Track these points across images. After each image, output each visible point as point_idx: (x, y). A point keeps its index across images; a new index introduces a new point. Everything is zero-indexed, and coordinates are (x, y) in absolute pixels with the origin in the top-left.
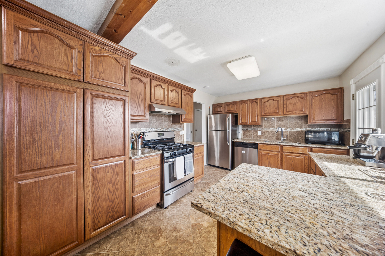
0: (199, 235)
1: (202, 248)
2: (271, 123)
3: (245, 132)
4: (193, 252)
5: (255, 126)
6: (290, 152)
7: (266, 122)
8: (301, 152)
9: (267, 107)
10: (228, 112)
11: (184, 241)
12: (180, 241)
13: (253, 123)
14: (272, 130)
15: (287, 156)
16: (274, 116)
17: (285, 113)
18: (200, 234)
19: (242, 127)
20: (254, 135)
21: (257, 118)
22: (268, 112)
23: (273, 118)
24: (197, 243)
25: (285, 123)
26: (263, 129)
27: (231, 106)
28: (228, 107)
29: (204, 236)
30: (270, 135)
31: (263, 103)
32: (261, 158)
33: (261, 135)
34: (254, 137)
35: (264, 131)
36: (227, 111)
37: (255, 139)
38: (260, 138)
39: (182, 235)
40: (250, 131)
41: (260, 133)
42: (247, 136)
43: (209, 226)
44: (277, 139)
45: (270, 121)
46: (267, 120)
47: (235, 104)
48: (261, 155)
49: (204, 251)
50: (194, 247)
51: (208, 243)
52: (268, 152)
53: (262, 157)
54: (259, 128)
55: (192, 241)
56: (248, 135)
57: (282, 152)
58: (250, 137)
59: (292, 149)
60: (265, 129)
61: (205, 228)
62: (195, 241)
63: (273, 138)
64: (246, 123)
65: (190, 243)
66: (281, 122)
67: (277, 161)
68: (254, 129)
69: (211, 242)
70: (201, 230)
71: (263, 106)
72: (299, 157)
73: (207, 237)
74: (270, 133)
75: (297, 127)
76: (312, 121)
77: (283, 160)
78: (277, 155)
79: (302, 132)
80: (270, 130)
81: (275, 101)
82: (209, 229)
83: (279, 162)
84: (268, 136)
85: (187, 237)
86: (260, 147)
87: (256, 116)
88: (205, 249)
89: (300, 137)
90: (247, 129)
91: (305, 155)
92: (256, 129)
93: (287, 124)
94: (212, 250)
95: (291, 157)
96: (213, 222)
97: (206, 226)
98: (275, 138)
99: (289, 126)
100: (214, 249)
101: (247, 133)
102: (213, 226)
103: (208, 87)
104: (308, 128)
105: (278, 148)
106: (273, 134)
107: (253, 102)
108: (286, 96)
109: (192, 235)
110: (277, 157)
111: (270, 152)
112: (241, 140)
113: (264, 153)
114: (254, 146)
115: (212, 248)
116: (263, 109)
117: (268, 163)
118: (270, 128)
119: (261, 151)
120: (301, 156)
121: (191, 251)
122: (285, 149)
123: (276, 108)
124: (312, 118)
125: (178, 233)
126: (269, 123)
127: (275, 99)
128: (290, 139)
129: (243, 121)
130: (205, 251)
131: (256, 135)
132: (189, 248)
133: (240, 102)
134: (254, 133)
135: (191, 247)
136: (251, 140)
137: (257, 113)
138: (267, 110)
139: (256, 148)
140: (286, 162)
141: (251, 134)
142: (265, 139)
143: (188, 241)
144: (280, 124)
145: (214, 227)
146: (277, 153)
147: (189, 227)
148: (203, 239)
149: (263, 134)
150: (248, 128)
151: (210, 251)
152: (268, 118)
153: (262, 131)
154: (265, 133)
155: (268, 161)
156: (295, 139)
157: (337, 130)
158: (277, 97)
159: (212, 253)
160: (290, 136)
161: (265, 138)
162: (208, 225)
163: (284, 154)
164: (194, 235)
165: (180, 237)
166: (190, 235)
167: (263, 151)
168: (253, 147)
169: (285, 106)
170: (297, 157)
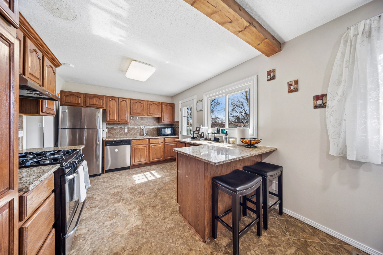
0: (144, 232)
1: (157, 234)
2: (135, 122)
3: (110, 130)
4: (156, 242)
5: (122, 123)
6: (154, 143)
7: (131, 120)
8: (160, 142)
9: (135, 108)
10: (91, 106)
11: (140, 248)
12: (136, 252)
13: (123, 121)
14: (137, 128)
15: (152, 146)
16: (138, 116)
17: (148, 114)
18: (144, 230)
19: (107, 125)
20: (121, 132)
21: (126, 117)
22: (136, 112)
23: (137, 118)
24: (151, 236)
25: (145, 122)
26: (129, 127)
27: (96, 100)
28: (91, 100)
29: (149, 228)
30: (135, 132)
31: (132, 103)
32: (134, 153)
33: (127, 132)
34: (121, 135)
35: (130, 129)
36: (89, 104)
37: (121, 136)
38: (127, 135)
39: (131, 248)
40: (116, 129)
41: (126, 131)
42: (112, 135)
43: (143, 220)
44: (140, 135)
45: (135, 120)
46: (132, 119)
47: (101, 98)
48: (134, 150)
49: (160, 234)
50: (152, 240)
51: (156, 228)
52: (140, 146)
53: (134, 151)
54: (125, 126)
55: (145, 240)
56: (114, 133)
57: (149, 144)
58: (117, 135)
59: (155, 141)
60: (131, 127)
61: (142, 225)
62: (147, 237)
63: (137, 134)
64: (115, 121)
65: (146, 242)
66: (143, 121)
67: (146, 152)
68: (121, 127)
69: (157, 225)
70: (141, 228)
71: (132, 106)
72: (159, 146)
73: (151, 227)
74: (135, 130)
75: (153, 125)
76: (162, 122)
77: (150, 150)
78: (146, 147)
79: (156, 128)
80: (135, 128)
81: (142, 104)
82: (145, 222)
83: (147, 152)
84: (133, 133)
85: (137, 244)
86: (134, 142)
87: (125, 115)
88: (160, 232)
89: (154, 133)
90: (112, 127)
91: (162, 144)
92: (123, 127)
93: (147, 123)
94: (163, 227)
95: (155, 146)
96: (142, 216)
97: (141, 223)
98: (138, 134)
99: (148, 125)
100: (163, 226)
101: (113, 131)
102: (145, 218)
103: (72, 66)
104: (159, 126)
105: (147, 141)
106: (137, 131)
107: (123, 100)
108: (149, 102)
109: (140, 238)
110: (146, 148)
111: (141, 145)
112: (106, 139)
113: (137, 147)
114: (128, 142)
115: (162, 227)
116: (132, 109)
117: (139, 155)
118: (135, 126)
119: (134, 146)
120: (160, 145)
121: (153, 244)
122: (151, 141)
123: (142, 109)
124: (162, 119)
125: (126, 252)
126: (134, 122)
127: (141, 102)
128: (149, 134)
129: (111, 118)
130: (161, 232)
131: (123, 133)
132: (149, 245)
133: (108, 98)
134: (121, 130)
135: (150, 243)
136: (117, 138)
137: (126, 112)
138: (136, 110)
139: (129, 144)
140: (152, 151)
141: (118, 132)
142: (131, 136)
143: (143, 243)
144: (143, 123)
145: (147, 218)
146: (146, 145)
147: (128, 239)
148: (150, 230)
149: (129, 131)
150: (114, 126)
151: (163, 229)
152: (133, 117)
153: (128, 129)
154: (131, 130)
155: (140, 153)
156: (152, 134)
157: (170, 127)
158: (143, 101)
159: (166, 228)
160: (149, 132)
161: (131, 134)
162: (141, 221)
163: (151, 145)
164: (141, 236)
165: (132, 250)
166: (138, 240)
167: (135, 146)
168: (126, 143)
169: (148, 109)
170: (158, 146)
